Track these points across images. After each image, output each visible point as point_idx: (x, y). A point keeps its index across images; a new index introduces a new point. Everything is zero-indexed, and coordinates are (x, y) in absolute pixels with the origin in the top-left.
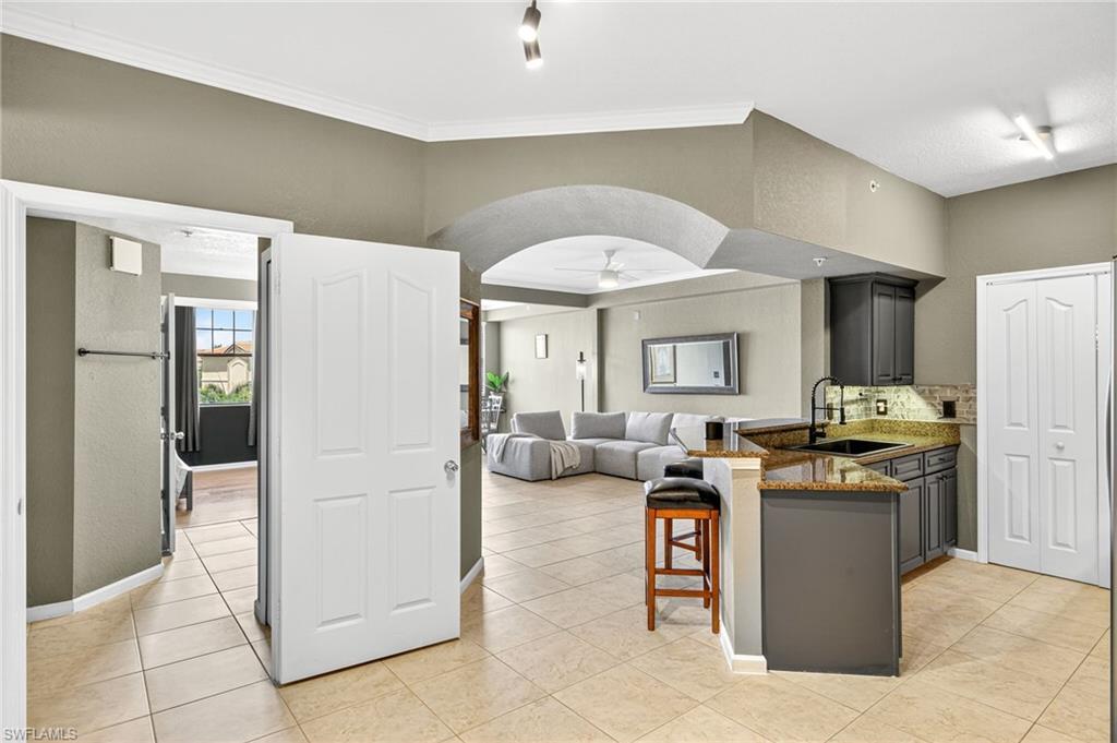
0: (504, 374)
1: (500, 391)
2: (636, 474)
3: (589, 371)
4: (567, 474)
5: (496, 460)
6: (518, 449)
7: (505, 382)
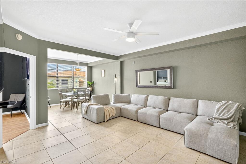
0: (93, 81)
1: (91, 86)
2: (137, 119)
3: (118, 80)
4: (111, 118)
5: (84, 114)
6: (92, 111)
7: (93, 84)
